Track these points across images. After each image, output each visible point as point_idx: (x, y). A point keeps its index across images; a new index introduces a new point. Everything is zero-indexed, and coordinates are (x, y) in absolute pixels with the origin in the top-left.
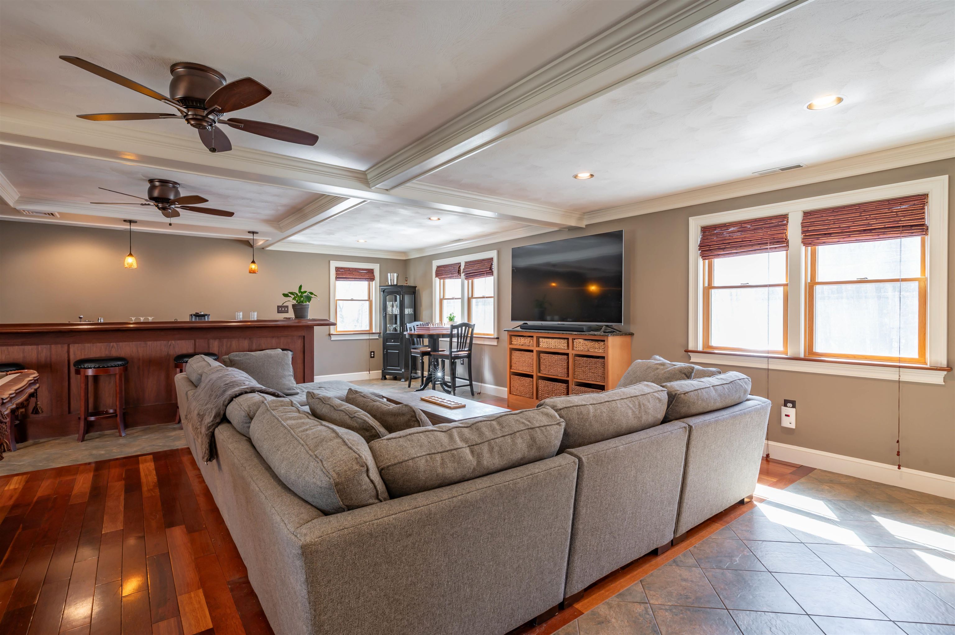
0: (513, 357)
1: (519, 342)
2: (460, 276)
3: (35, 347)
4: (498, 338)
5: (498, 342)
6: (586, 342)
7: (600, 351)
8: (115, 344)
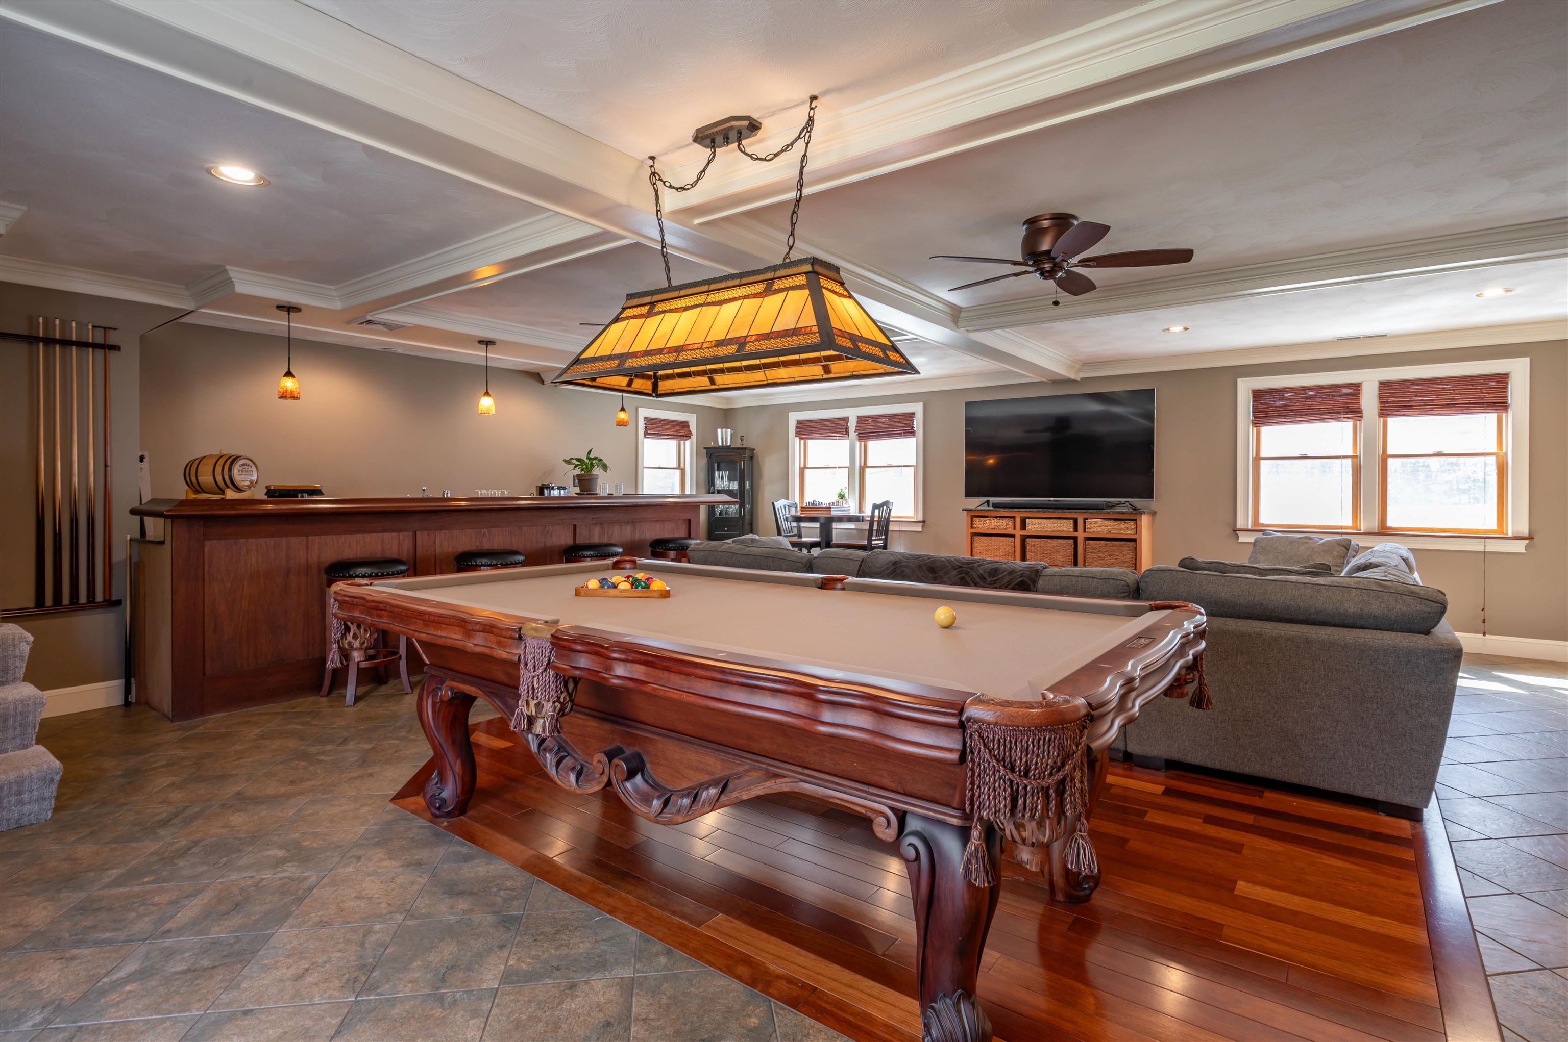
0: (975, 545)
1: (982, 525)
2: (848, 435)
3: (395, 535)
4: (924, 522)
5: (923, 527)
6: (1106, 522)
7: (1129, 532)
8: (486, 530)
